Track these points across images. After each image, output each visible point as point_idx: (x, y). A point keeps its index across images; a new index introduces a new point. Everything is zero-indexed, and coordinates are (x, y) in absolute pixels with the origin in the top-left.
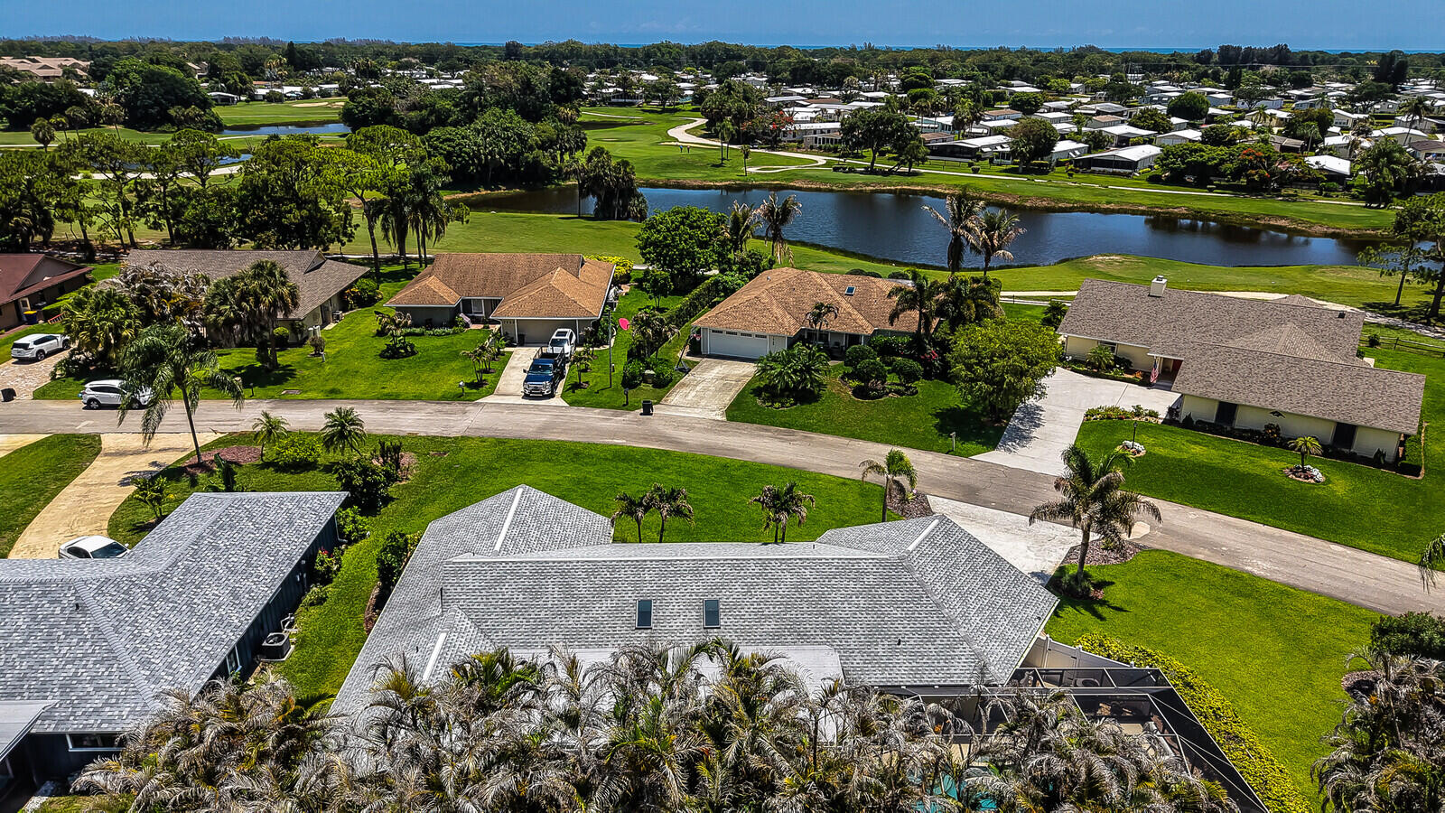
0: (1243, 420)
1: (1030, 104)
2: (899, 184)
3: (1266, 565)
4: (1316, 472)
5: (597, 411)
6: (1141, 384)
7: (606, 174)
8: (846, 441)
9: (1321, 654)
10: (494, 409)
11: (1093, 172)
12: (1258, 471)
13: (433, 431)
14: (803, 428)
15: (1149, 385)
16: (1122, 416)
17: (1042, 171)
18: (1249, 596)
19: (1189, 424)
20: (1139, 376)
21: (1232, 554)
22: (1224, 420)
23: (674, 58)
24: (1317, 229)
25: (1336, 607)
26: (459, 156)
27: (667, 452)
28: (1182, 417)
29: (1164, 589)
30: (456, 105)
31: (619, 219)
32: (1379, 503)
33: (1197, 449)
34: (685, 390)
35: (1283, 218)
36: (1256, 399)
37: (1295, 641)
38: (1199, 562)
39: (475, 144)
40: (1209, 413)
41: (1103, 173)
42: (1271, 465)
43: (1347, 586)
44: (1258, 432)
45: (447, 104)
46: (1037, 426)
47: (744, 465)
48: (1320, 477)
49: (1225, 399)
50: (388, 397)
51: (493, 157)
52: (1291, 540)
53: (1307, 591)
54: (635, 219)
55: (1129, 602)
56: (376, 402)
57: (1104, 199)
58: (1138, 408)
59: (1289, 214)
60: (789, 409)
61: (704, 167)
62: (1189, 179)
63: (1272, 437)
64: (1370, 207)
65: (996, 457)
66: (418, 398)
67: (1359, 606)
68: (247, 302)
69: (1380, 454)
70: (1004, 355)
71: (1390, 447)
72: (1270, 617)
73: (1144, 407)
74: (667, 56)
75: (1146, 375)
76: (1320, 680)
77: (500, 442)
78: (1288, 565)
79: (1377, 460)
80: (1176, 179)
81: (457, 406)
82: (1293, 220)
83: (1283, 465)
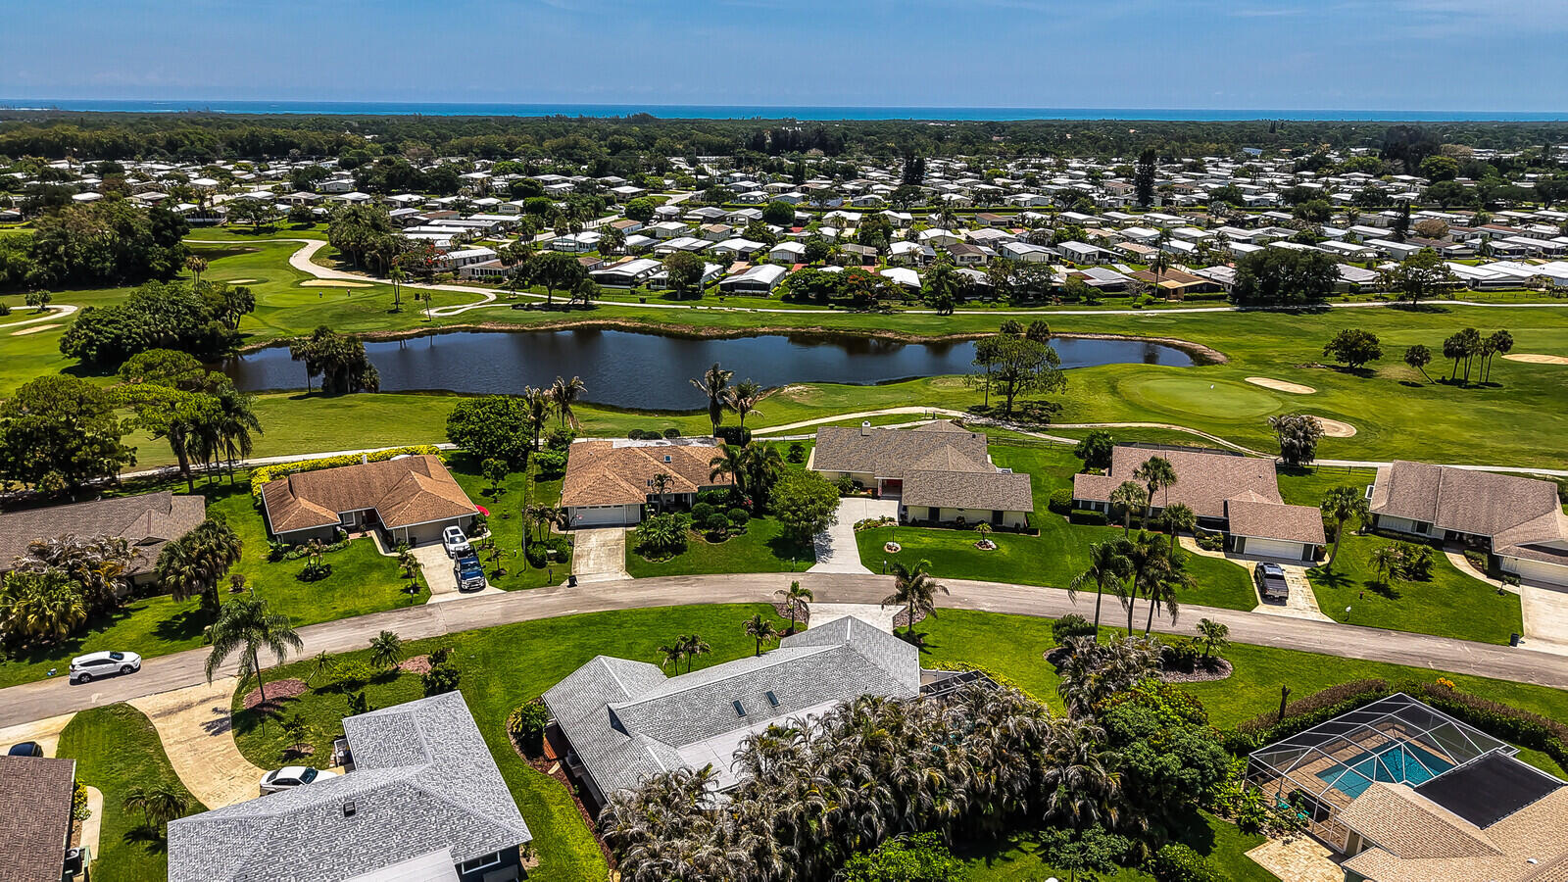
0: (944, 516)
1: (645, 212)
2: (582, 319)
3: (989, 605)
4: (991, 543)
5: (533, 591)
6: (873, 498)
7: (339, 353)
8: (725, 576)
9: (1030, 646)
10: (451, 607)
11: (738, 294)
12: (962, 548)
13: (423, 635)
14: (691, 572)
15: (878, 498)
16: (876, 525)
17: (695, 296)
18: (988, 624)
19: (915, 523)
20: (870, 492)
21: (970, 602)
22: (933, 518)
23: (207, 147)
24: (914, 338)
25: (1028, 620)
26: (128, 338)
27: (615, 612)
28: (910, 520)
29: (949, 629)
30: (32, 255)
31: (352, 392)
32: (1025, 556)
33: (926, 540)
34: (583, 561)
35: (889, 331)
36: (950, 504)
37: (1017, 642)
38: (958, 611)
39: (146, 323)
40: (925, 515)
41: (746, 294)
42: (966, 542)
43: (1027, 607)
44: (952, 522)
45: (20, 256)
46: (831, 541)
47: (675, 609)
48: (994, 546)
49: (933, 505)
50: (348, 614)
51: (166, 334)
52: (993, 587)
53: (1012, 614)
54: (370, 390)
55: (937, 641)
56: (344, 621)
57: (759, 324)
58: (883, 518)
59: (893, 328)
60: (670, 559)
61: (380, 314)
62: (812, 296)
63: (961, 525)
64: (941, 315)
65: (818, 568)
66: (375, 610)
67: (1037, 617)
68: (206, 559)
69: (1017, 525)
70: (813, 502)
71: (1022, 520)
72: (1001, 633)
73: (886, 516)
74: (198, 144)
75: (875, 491)
76: (1034, 658)
77: (484, 632)
78: (998, 602)
79: (1017, 529)
80: (801, 299)
81: (414, 611)
82: (896, 333)
83: (973, 541)
